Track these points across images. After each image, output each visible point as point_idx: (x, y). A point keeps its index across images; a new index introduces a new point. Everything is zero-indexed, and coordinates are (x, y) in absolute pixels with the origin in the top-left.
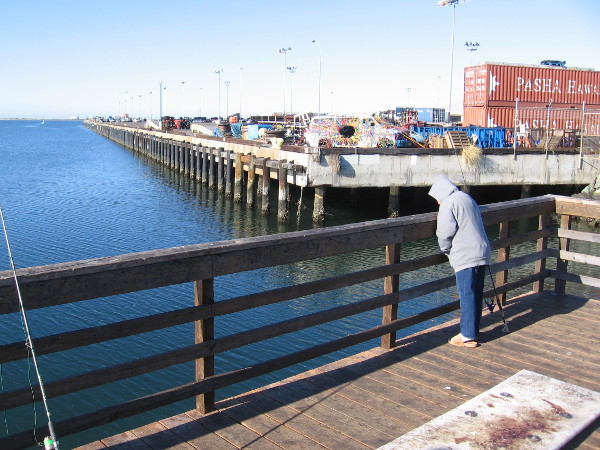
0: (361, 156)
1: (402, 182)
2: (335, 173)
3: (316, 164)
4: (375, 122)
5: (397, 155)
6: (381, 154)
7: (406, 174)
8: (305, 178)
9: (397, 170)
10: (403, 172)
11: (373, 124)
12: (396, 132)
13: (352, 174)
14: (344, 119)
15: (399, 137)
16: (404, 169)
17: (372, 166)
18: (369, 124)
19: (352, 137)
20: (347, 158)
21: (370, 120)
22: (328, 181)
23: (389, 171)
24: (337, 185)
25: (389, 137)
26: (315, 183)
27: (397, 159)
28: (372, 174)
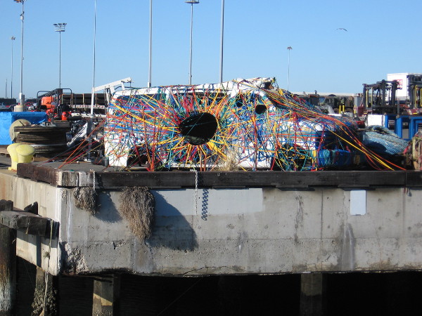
0: (212, 193)
1: (329, 262)
2: (137, 239)
3: (85, 215)
4: (267, 103)
5: (311, 188)
6: (267, 187)
7: (338, 241)
8: (55, 253)
9: (311, 228)
10: (328, 233)
11: (261, 109)
12: (319, 128)
13: (187, 241)
14: (191, 96)
15: (326, 140)
16: (332, 226)
17: (241, 218)
18: (252, 108)
19: (211, 143)
20: (172, 198)
21: (254, 97)
22: (121, 261)
23: (289, 231)
24: (144, 270)
25: (301, 143)
26: (82, 266)
27: (311, 201)
28: (242, 240)
